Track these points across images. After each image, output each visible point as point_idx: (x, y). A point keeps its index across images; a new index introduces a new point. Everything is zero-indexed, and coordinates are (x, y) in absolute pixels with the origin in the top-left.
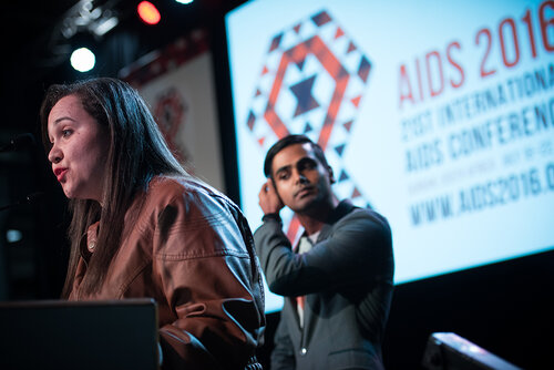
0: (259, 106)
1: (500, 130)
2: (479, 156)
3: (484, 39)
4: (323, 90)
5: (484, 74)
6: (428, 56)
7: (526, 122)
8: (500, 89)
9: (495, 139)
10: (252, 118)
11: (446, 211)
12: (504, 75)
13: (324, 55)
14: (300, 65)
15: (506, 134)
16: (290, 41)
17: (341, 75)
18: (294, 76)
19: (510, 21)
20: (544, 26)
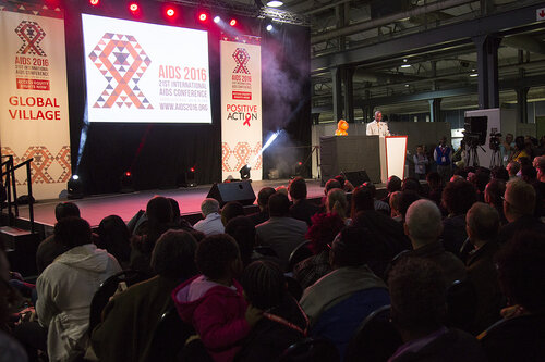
0: (98, 53)
1: (189, 93)
2: (182, 97)
4: (130, 60)
5: (185, 78)
6: (170, 67)
7: (195, 93)
10: (93, 55)
11: (172, 108)
12: (191, 81)
13: (131, 50)
14: (121, 49)
16: (115, 38)
17: (138, 59)
18: (116, 50)
19: (194, 69)
20: (202, 74)
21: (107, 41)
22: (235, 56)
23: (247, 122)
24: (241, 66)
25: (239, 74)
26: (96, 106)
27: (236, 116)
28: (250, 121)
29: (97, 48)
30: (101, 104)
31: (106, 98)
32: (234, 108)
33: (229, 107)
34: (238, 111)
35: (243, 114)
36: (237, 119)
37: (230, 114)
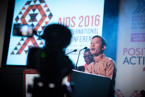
1: (80, 39)
3: (81, 18)
4: (39, 17)
5: (79, 26)
6: (67, 18)
7: (87, 39)
8: (82, 30)
9: (79, 41)
10: (17, 18)
13: (41, 10)
14: (34, 10)
15: (81, 40)
16: (32, 3)
17: (44, 15)
18: (31, 12)
19: (88, 16)
20: (96, 20)
21: (27, 7)
26: (13, 53)
29: (21, 13)
30: (15, 52)
31: (19, 47)
32: (131, 52)
33: (126, 51)
34: (137, 55)
35: (144, 57)
36: (135, 64)
37: (126, 58)
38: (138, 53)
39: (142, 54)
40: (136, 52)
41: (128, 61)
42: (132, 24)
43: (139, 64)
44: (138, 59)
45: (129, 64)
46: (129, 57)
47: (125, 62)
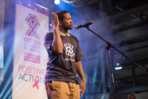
22: (28, 20)
23: (36, 84)
24: (33, 30)
25: (30, 37)
27: (27, 77)
28: (39, 84)
32: (25, 69)
33: (21, 68)
34: (28, 72)
35: (33, 76)
36: (27, 81)
37: (21, 74)
38: (29, 72)
39: (32, 73)
40: (28, 71)
41: (22, 78)
42: (25, 44)
43: (30, 81)
44: (29, 76)
45: (23, 80)
46: (23, 74)
47: (20, 77)
